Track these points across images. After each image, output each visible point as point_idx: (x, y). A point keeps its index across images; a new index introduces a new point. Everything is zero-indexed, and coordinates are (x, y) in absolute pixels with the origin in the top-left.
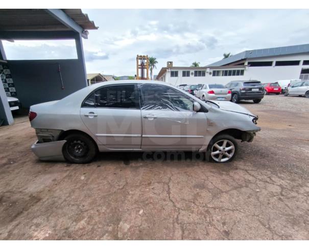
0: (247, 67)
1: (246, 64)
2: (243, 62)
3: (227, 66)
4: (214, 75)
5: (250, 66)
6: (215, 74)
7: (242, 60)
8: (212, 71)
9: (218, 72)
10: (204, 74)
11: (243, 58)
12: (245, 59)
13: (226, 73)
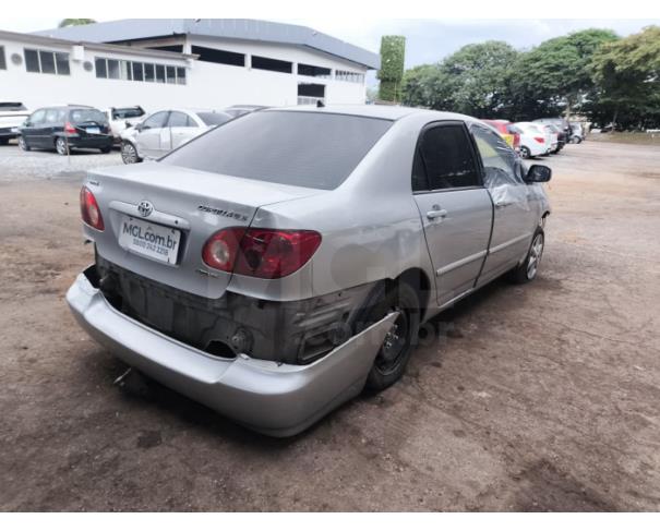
0: (191, 60)
1: (187, 50)
2: (178, 43)
3: (124, 48)
4: (101, 73)
5: (200, 59)
6: (103, 69)
7: (175, 36)
8: (91, 57)
9: (113, 64)
10: (64, 67)
11: (179, 31)
12: (183, 36)
13: (139, 72)
